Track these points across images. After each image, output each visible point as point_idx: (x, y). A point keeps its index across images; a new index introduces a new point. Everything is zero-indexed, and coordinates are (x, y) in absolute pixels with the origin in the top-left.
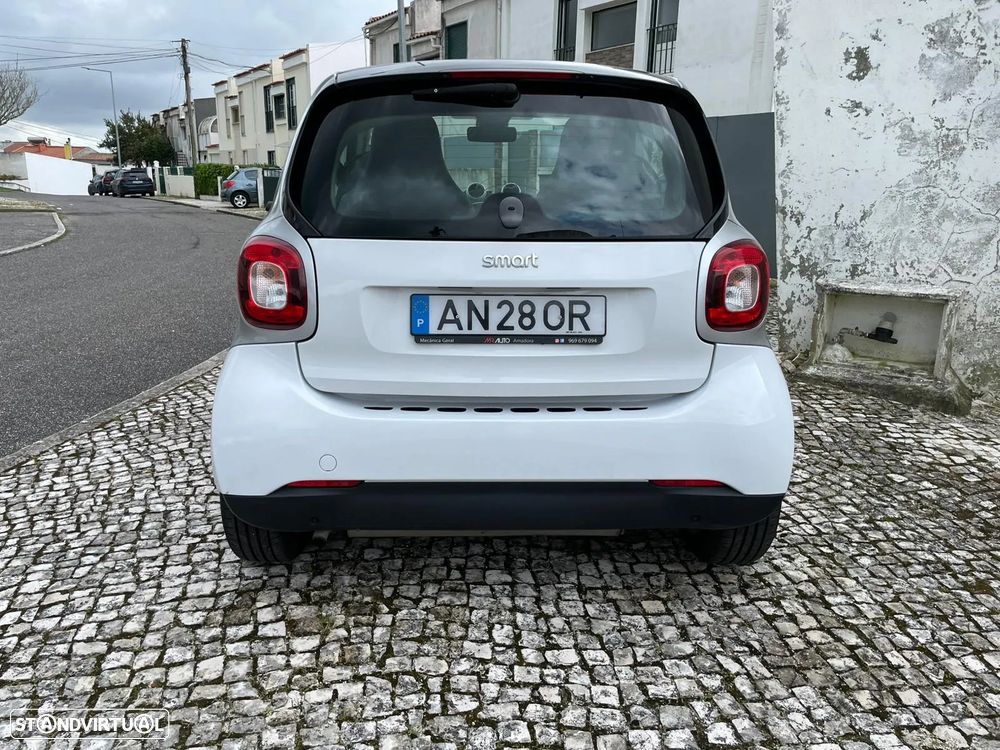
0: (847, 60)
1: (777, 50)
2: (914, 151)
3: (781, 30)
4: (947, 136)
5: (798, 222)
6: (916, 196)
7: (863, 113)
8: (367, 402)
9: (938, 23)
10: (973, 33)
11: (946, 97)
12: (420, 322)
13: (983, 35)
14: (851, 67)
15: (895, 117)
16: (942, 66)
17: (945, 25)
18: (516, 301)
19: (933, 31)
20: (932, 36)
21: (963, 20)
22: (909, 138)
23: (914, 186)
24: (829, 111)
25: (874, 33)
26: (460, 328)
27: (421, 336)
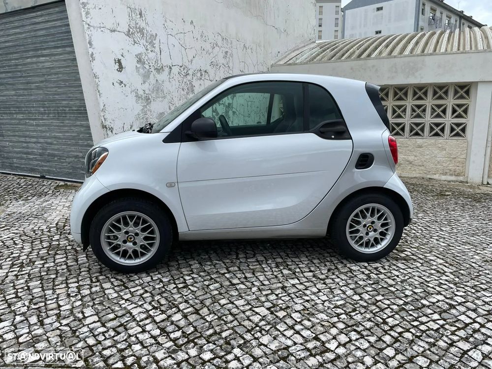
0: (115, 63)
1: (90, 53)
2: (140, 102)
3: (90, 43)
4: (147, 96)
5: (112, 131)
6: (143, 118)
7: (124, 86)
9: (138, 55)
10: (147, 60)
11: (144, 82)
13: (149, 62)
14: (117, 66)
15: (133, 88)
16: (141, 70)
17: (140, 56)
19: (137, 57)
20: (137, 59)
21: (144, 55)
22: (138, 97)
23: (142, 115)
24: (113, 83)
25: (121, 53)
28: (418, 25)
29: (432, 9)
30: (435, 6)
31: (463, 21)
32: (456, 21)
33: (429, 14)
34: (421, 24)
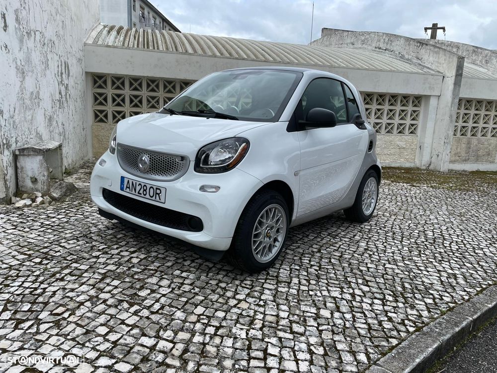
5: (2, 116)
28: (131, 19)
29: (141, 7)
30: (143, 5)
31: (165, 24)
32: (160, 23)
33: (139, 12)
34: (134, 19)
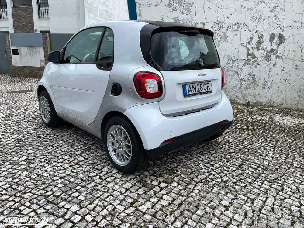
8: (171, 116)
9: (175, 18)
10: (182, 21)
12: (185, 92)
13: (184, 22)
17: (177, 19)
18: (199, 84)
19: (174, 20)
20: (174, 21)
21: (180, 17)
25: (162, 18)
26: (192, 92)
27: (185, 95)
